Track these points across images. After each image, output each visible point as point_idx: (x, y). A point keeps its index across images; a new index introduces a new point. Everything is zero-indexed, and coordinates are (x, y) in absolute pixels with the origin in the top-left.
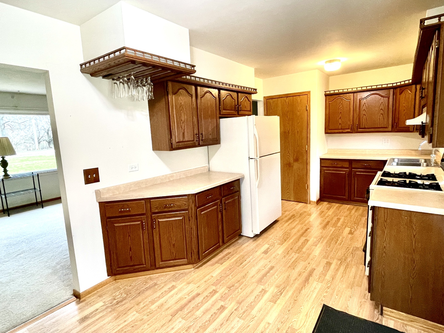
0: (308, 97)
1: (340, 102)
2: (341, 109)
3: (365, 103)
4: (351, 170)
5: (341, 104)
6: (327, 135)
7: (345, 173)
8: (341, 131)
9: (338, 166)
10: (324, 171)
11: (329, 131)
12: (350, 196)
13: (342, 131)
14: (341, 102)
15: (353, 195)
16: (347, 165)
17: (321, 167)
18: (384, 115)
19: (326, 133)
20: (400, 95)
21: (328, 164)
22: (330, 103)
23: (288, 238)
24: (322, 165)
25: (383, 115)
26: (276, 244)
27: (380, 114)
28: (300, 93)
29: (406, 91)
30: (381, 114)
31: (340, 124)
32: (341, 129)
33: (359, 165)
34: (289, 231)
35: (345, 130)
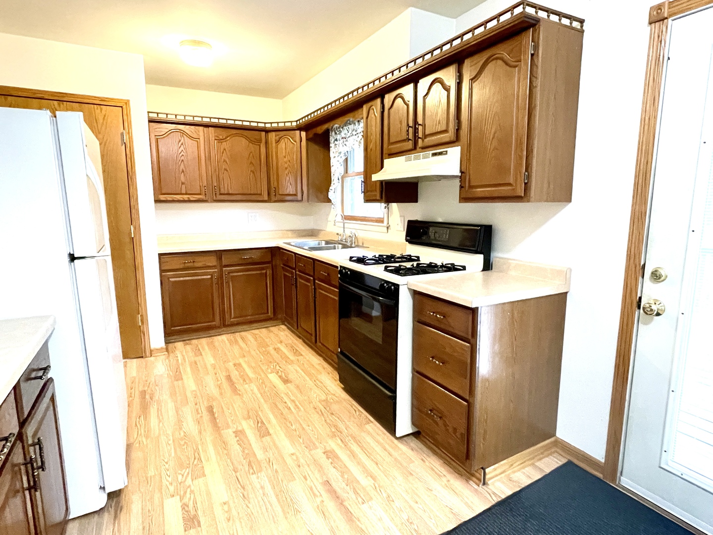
0: (125, 112)
1: (180, 141)
2: (182, 153)
3: (225, 149)
4: (221, 270)
5: (182, 144)
6: (159, 205)
7: (209, 277)
8: (186, 197)
9: (196, 265)
10: (168, 278)
11: (162, 197)
12: (223, 318)
13: (188, 198)
14: (182, 141)
15: (227, 316)
16: (213, 261)
17: (162, 271)
18: (255, 172)
19: (157, 201)
20: (276, 143)
21: (176, 263)
22: (157, 139)
23: (196, 450)
24: (163, 268)
25: (253, 173)
26: (189, 481)
27: (249, 171)
28: (102, 99)
29: (286, 138)
30: (251, 171)
31: (183, 183)
32: (186, 194)
33: (235, 259)
34: (177, 433)
35: (194, 196)
